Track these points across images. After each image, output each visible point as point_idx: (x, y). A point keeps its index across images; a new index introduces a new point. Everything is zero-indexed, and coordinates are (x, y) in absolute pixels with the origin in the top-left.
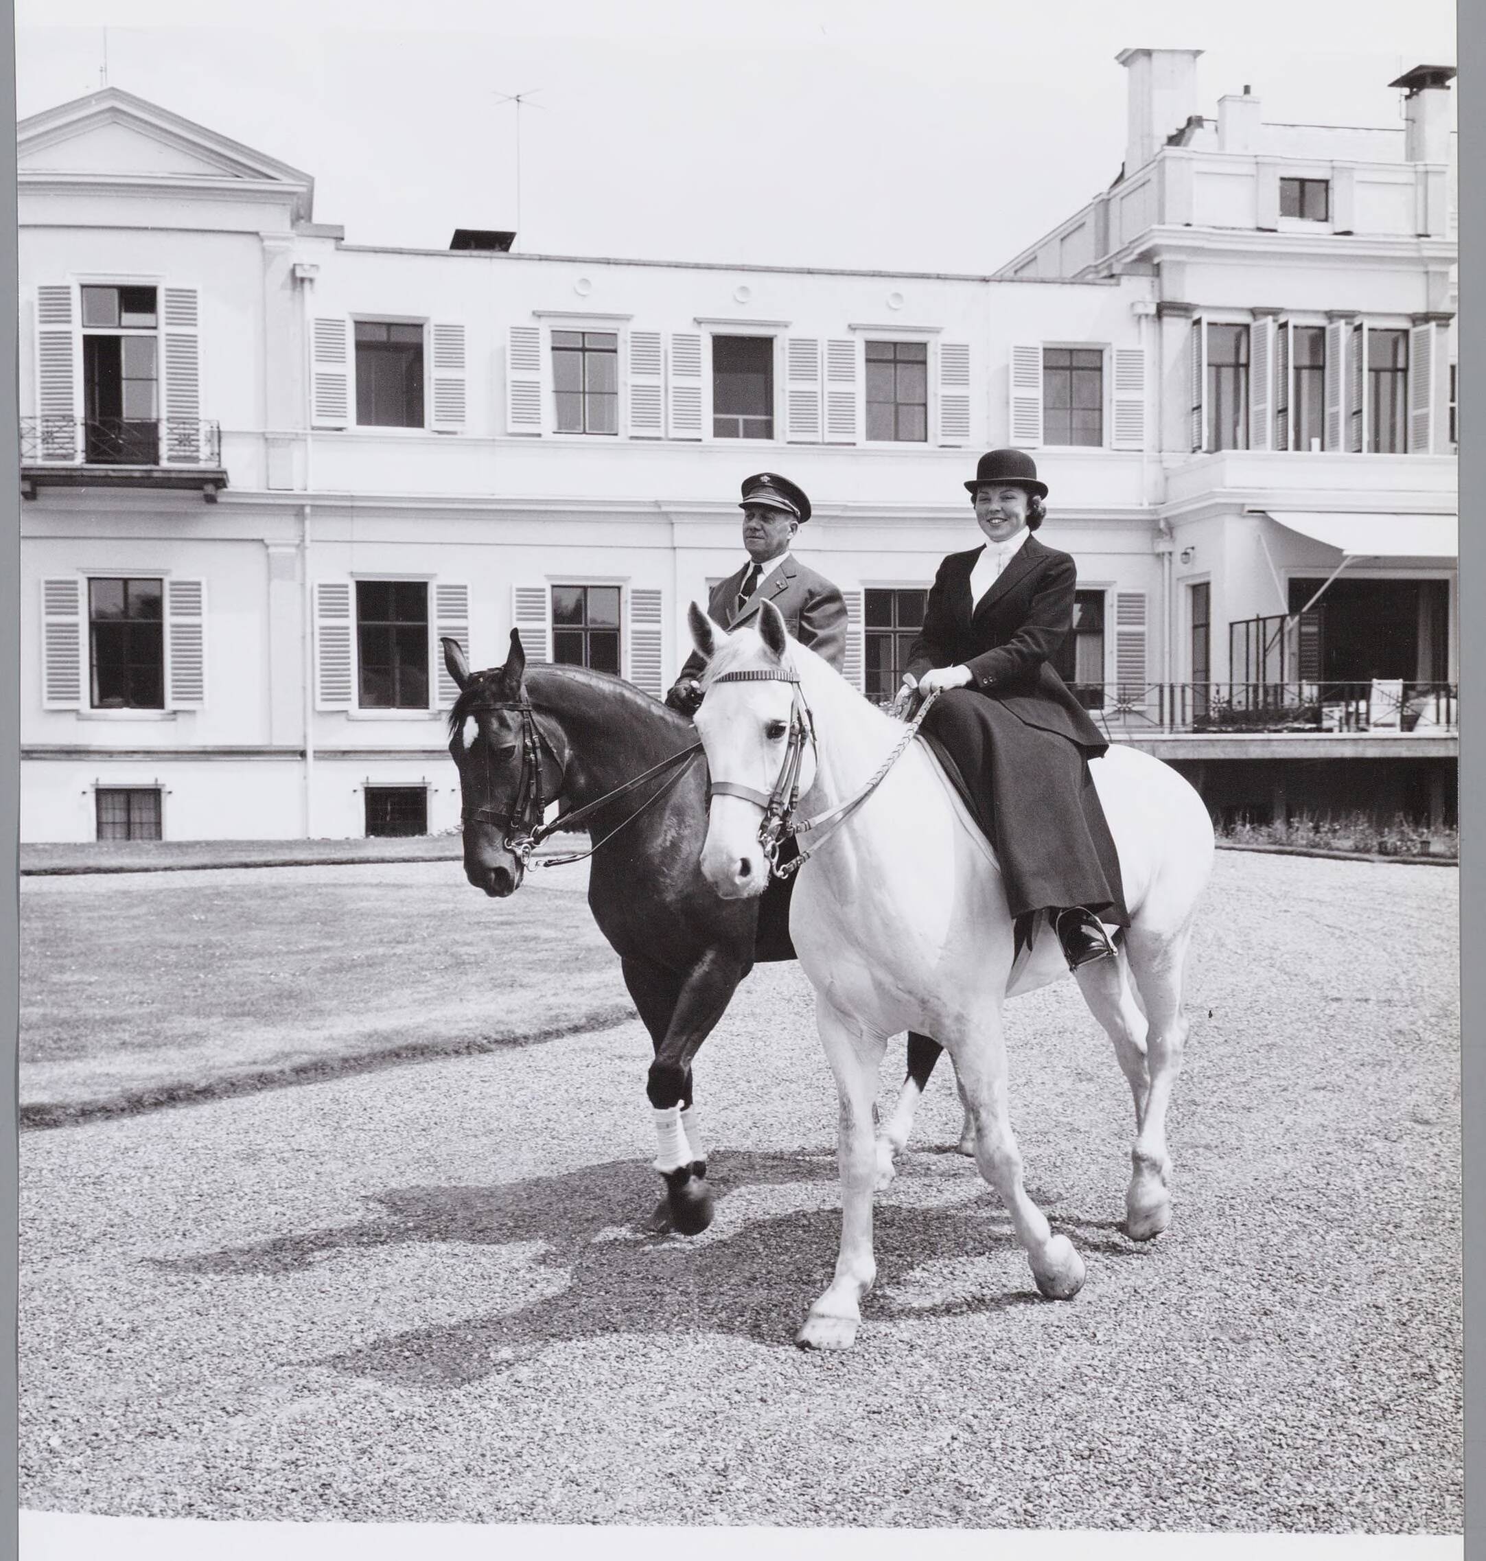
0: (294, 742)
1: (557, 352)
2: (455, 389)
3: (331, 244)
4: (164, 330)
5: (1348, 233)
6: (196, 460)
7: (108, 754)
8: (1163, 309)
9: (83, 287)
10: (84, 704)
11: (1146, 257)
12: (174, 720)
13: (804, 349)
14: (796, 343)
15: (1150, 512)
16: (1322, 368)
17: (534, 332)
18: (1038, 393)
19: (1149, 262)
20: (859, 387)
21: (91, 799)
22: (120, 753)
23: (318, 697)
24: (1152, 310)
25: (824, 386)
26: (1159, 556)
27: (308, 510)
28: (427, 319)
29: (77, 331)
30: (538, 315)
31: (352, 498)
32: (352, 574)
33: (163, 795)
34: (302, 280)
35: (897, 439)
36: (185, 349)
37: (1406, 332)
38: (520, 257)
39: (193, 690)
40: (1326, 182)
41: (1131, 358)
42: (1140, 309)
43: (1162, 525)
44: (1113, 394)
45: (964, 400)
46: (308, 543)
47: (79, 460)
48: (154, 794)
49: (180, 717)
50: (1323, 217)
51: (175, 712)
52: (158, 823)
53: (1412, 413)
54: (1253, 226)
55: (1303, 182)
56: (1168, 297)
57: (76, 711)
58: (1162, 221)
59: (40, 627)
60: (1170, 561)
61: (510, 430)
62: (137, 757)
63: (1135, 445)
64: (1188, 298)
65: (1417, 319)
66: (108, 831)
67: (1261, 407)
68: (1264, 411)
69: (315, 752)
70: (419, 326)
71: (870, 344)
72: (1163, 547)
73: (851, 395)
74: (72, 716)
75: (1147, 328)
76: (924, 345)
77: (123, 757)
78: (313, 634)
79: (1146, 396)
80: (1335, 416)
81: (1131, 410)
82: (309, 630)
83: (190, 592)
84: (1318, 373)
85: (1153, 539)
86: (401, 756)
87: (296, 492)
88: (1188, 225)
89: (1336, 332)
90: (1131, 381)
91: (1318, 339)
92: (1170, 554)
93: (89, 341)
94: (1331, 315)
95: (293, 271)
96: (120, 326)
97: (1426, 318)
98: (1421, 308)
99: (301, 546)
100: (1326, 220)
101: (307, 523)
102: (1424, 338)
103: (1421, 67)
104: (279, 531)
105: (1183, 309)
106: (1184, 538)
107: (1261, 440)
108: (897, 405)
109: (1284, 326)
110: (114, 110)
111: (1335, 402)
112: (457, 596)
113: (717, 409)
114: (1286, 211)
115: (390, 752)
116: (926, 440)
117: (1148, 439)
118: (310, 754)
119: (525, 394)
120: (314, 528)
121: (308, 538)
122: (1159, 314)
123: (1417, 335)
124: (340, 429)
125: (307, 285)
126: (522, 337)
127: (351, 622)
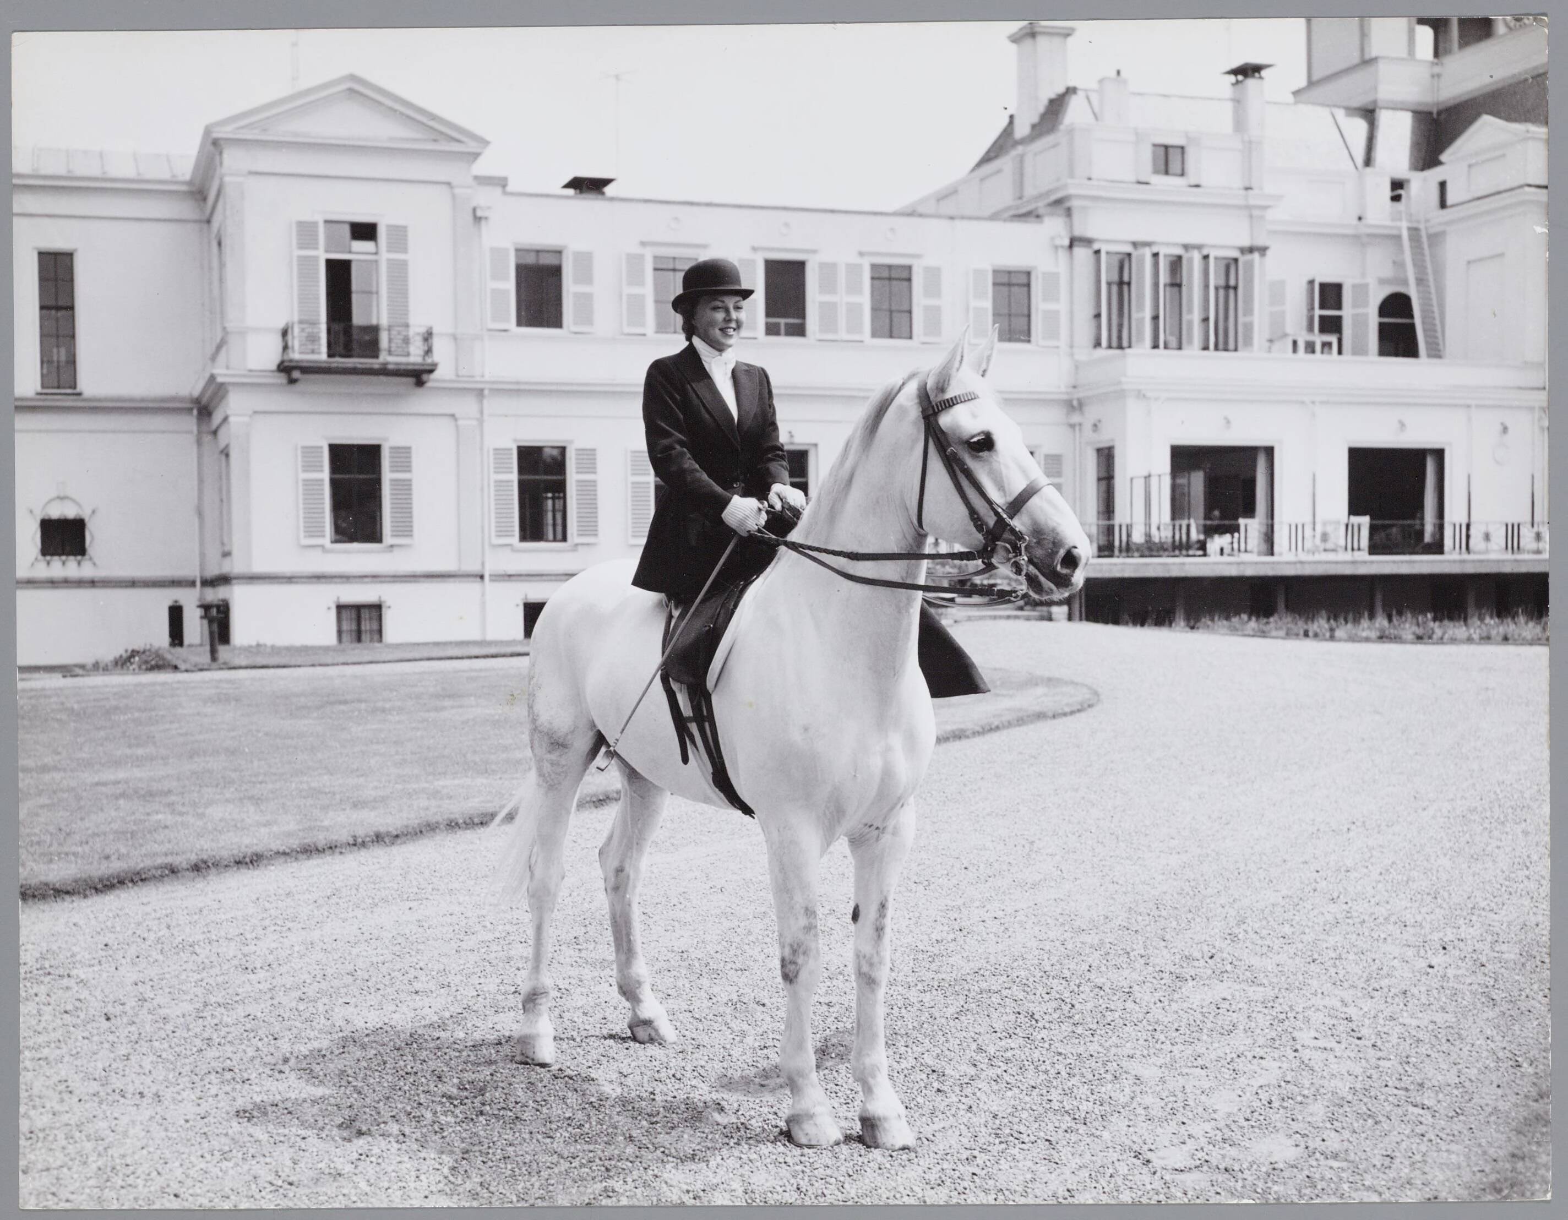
0: (475, 568)
1: (659, 272)
2: (586, 301)
3: (499, 190)
4: (385, 256)
5: (1197, 186)
6: (408, 355)
7: (345, 578)
8: (1073, 242)
9: (326, 222)
10: (326, 540)
11: (1058, 202)
12: (391, 551)
13: (829, 269)
14: (823, 266)
15: (1067, 393)
16: (1179, 286)
17: (641, 257)
18: (988, 304)
19: (1061, 205)
20: (865, 300)
21: (333, 613)
22: (355, 577)
23: (493, 534)
24: (1066, 242)
25: (842, 298)
26: (1072, 426)
27: (486, 392)
28: (565, 247)
29: (322, 256)
30: (643, 244)
31: (518, 383)
32: (515, 440)
33: (384, 610)
34: (480, 218)
35: (891, 336)
36: (400, 272)
37: (1236, 260)
38: (612, 199)
39: (405, 529)
40: (1182, 148)
41: (1052, 278)
42: (1058, 242)
43: (1075, 403)
44: (1040, 306)
45: (938, 309)
46: (486, 417)
47: (322, 355)
48: (377, 608)
49: (396, 550)
50: (1179, 171)
51: (392, 546)
52: (380, 631)
53: (1241, 319)
54: (1133, 179)
55: (1166, 147)
56: (1078, 232)
57: (322, 546)
58: (1072, 175)
59: (297, 482)
60: (1080, 430)
61: (627, 330)
62: (366, 580)
63: (1055, 343)
64: (1089, 234)
65: (1243, 251)
66: (345, 637)
67: (1140, 315)
68: (1143, 319)
69: (491, 575)
70: (559, 252)
71: (874, 267)
72: (1076, 418)
73: (860, 305)
74: (319, 550)
75: (1063, 255)
76: (909, 268)
77: (357, 580)
78: (489, 485)
79: (1062, 307)
80: (1190, 323)
81: (1052, 317)
82: (486, 484)
83: (404, 455)
84: (1176, 289)
85: (1068, 414)
86: (549, 578)
87: (478, 379)
88: (1090, 179)
89: (1191, 260)
90: (1052, 295)
91: (1176, 264)
92: (1080, 425)
93: (330, 263)
94: (1186, 247)
95: (474, 210)
96: (350, 252)
97: (1251, 250)
98: (1246, 243)
99: (481, 421)
100: (1182, 175)
101: (485, 402)
102: (1250, 265)
103: (1247, 64)
104: (466, 407)
105: (1088, 242)
106: (1091, 414)
107: (1141, 339)
108: (891, 312)
109: (1156, 255)
110: (351, 90)
111: (1190, 311)
112: (589, 457)
113: (768, 315)
114: (1156, 172)
115: (542, 575)
116: (911, 338)
117: (1063, 341)
118: (487, 578)
119: (636, 303)
120: (490, 404)
121: (486, 412)
122: (1071, 246)
123: (1246, 263)
124: (505, 331)
125: (483, 222)
126: (634, 261)
127: (514, 477)
